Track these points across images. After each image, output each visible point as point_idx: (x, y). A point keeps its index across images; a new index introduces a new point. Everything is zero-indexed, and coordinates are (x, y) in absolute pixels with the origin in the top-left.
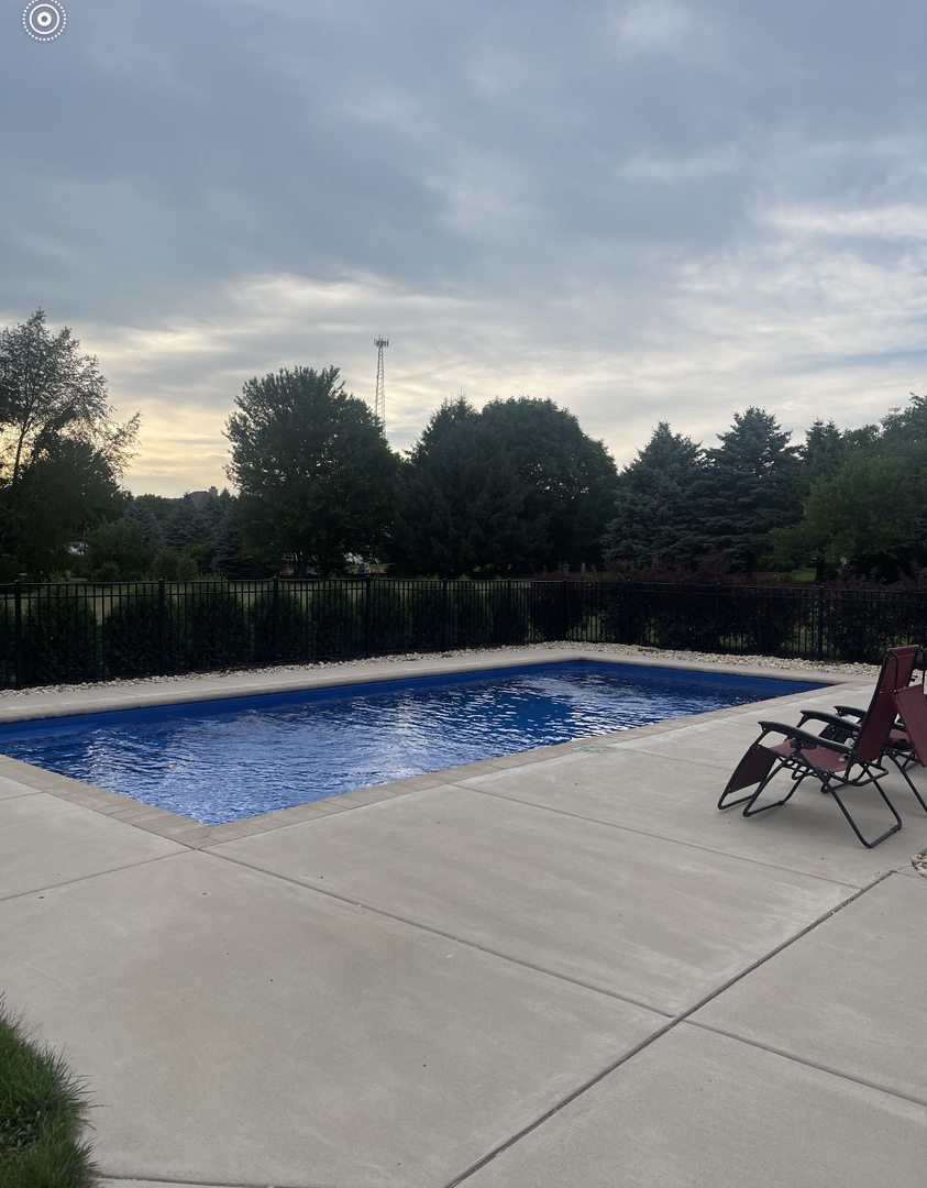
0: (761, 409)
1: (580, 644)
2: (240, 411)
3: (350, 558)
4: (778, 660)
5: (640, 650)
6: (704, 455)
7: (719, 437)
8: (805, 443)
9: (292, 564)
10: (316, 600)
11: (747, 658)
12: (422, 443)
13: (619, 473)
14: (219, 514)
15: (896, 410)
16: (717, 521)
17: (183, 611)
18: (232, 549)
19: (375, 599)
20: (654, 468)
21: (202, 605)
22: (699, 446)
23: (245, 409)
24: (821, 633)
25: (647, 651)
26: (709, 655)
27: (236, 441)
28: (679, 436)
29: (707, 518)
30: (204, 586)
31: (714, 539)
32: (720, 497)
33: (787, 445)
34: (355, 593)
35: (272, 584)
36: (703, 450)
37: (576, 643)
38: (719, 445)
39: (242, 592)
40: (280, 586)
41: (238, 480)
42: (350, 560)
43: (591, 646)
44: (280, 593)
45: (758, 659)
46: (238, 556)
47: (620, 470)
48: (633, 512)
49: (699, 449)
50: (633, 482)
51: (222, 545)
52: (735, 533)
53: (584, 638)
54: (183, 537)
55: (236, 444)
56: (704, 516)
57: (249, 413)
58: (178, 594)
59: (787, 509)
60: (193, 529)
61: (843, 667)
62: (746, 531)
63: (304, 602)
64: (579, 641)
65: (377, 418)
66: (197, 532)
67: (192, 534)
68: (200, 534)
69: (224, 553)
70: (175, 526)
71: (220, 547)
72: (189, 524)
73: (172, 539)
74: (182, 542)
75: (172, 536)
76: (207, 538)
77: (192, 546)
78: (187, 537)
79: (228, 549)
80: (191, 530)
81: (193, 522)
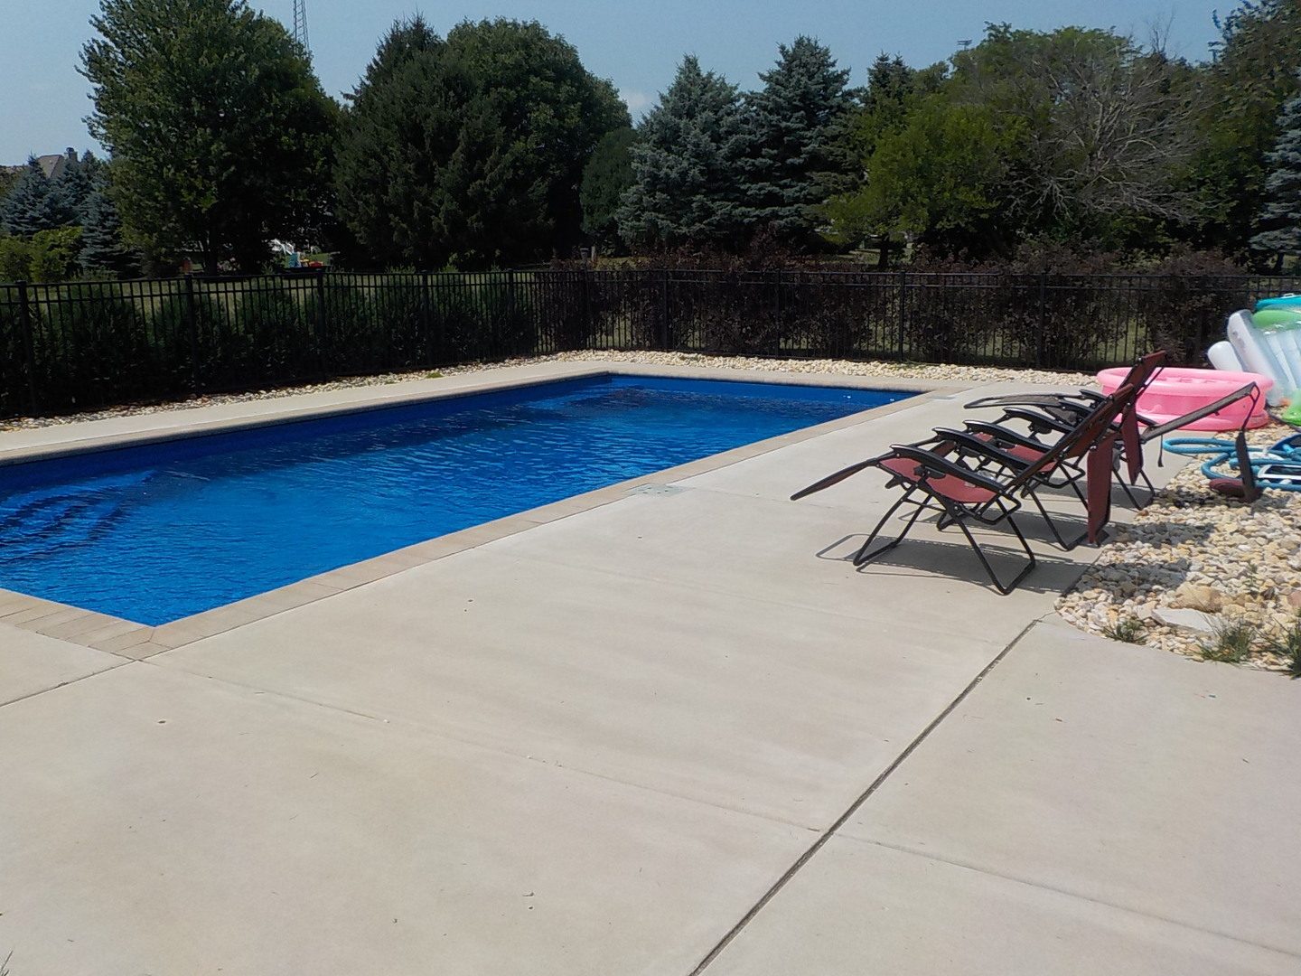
0: (813, 38)
1: (606, 353)
2: (101, 37)
3: (277, 245)
4: (851, 364)
5: (683, 358)
6: (743, 100)
7: (761, 76)
8: (867, 85)
9: (196, 257)
10: (248, 304)
11: (815, 363)
12: (367, 82)
13: (635, 126)
14: (82, 187)
15: (967, 43)
16: (760, 189)
17: (57, 326)
18: (108, 237)
19: (330, 301)
20: (681, 118)
21: (84, 314)
22: (736, 88)
23: (106, 34)
24: (902, 329)
25: (692, 359)
26: (767, 362)
27: (99, 82)
28: (710, 75)
29: (748, 185)
30: (84, 288)
31: (757, 212)
32: (763, 157)
33: (845, 88)
34: (301, 293)
35: (183, 283)
36: (742, 95)
37: (600, 353)
38: (761, 87)
39: (142, 296)
40: (195, 286)
41: (107, 139)
42: (276, 249)
43: (619, 355)
44: (196, 296)
45: (827, 364)
46: (118, 247)
47: (636, 122)
48: (655, 177)
49: (737, 92)
50: (655, 137)
51: (92, 231)
52: (783, 205)
53: (610, 344)
54: (33, 220)
55: (98, 86)
56: (744, 183)
57: (113, 41)
58: (48, 302)
59: (845, 172)
60: (47, 210)
61: (930, 369)
62: (796, 200)
63: (231, 309)
64: (604, 350)
65: (300, 47)
66: (55, 214)
67: (45, 215)
68: (59, 216)
69: (97, 244)
70: (20, 206)
71: (90, 234)
72: (41, 202)
73: (18, 224)
74: (34, 229)
75: (18, 220)
76: (68, 223)
77: (48, 234)
78: (41, 221)
79: (102, 237)
80: (45, 211)
81: (46, 200)
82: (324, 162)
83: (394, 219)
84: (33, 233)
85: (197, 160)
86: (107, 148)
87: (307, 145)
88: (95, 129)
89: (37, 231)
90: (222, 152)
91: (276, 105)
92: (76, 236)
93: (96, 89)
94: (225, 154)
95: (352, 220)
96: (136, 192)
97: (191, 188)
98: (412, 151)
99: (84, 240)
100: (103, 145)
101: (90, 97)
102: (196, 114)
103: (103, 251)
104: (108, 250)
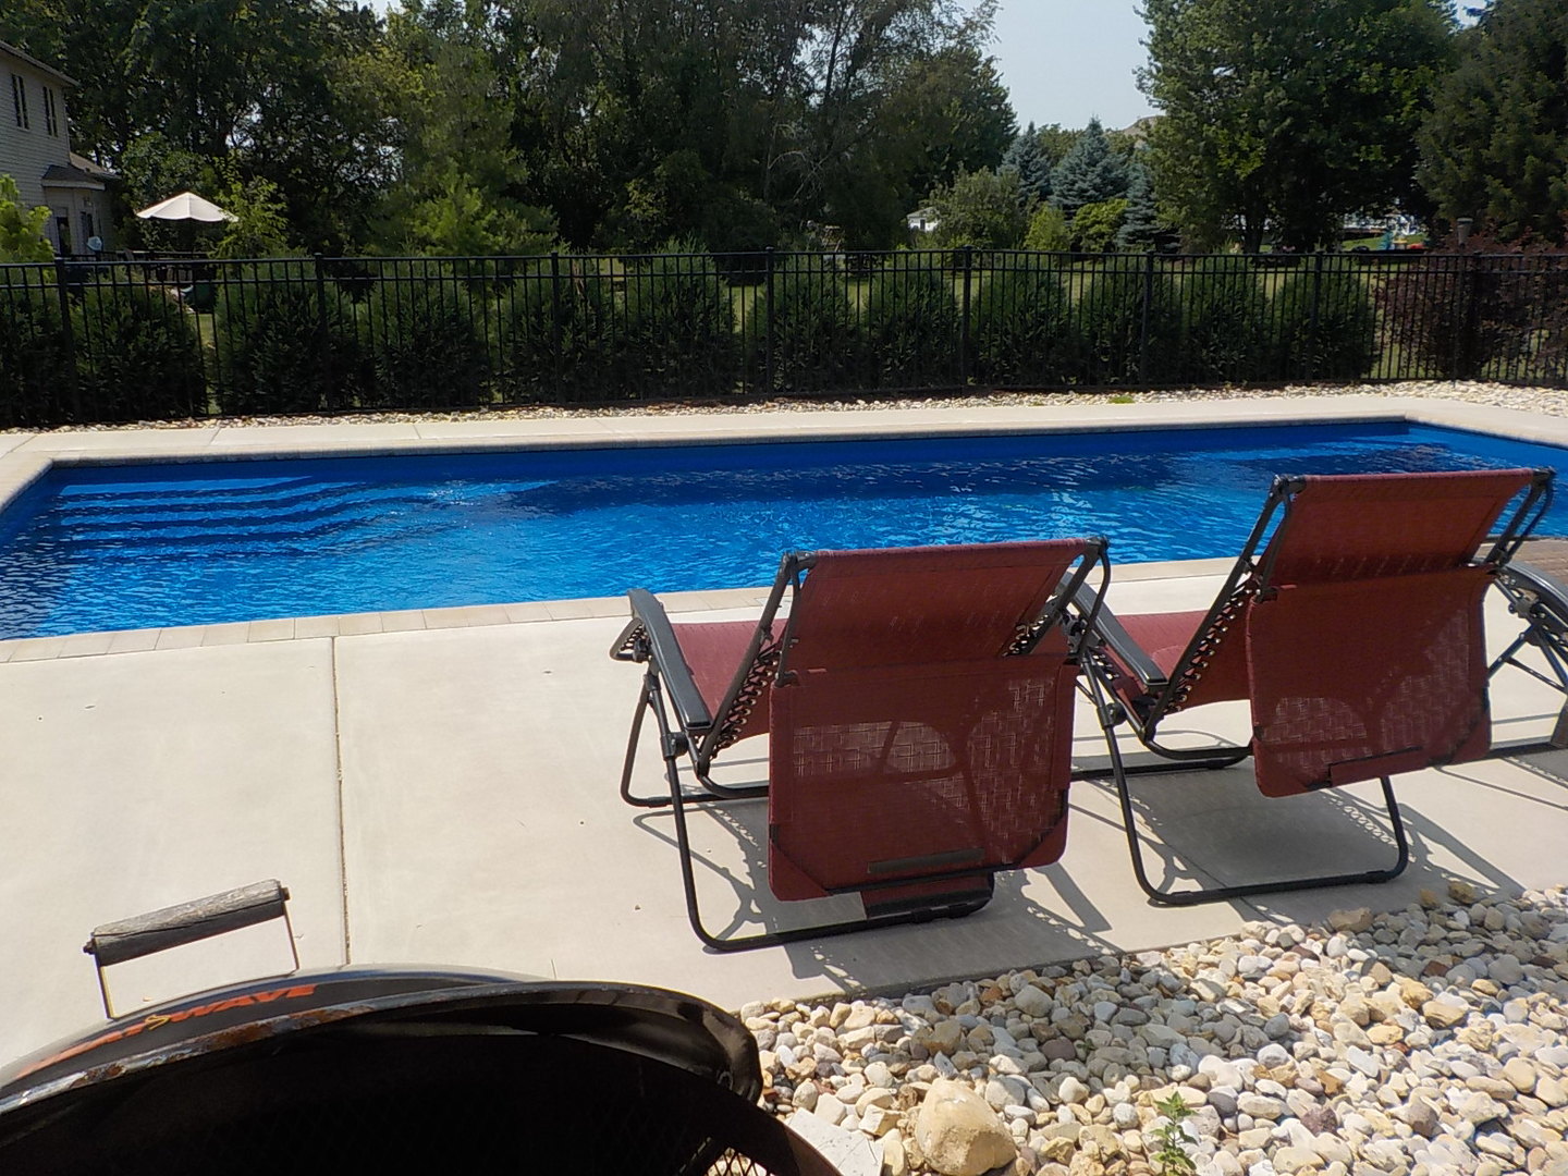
18: (1151, 212)
27: (1154, 23)
41: (1155, 92)
46: (1159, 223)
51: (1136, 204)
54: (1081, 193)
55: (1154, 28)
60: (1098, 180)
66: (1105, 185)
67: (1095, 187)
68: (1110, 187)
69: (1138, 219)
70: (1071, 177)
71: (1133, 208)
72: (1093, 172)
73: (1065, 197)
74: (1080, 203)
75: (1066, 193)
76: (1118, 195)
77: (1093, 208)
78: (1088, 194)
79: (1143, 212)
80: (1095, 181)
81: (1099, 169)
82: (1415, 107)
83: (1493, 184)
84: (1076, 207)
85: (1248, 113)
86: (1154, 103)
87: (1394, 85)
88: (1145, 81)
89: (1082, 205)
90: (1279, 100)
91: (1363, 32)
92: (1119, 210)
93: (1151, 33)
94: (1283, 103)
95: (1434, 184)
96: (1172, 155)
97: (1234, 148)
98: (1542, 83)
99: (1127, 215)
100: (1151, 101)
101: (1141, 43)
102: (1256, 53)
103: (1142, 228)
104: (1148, 227)
